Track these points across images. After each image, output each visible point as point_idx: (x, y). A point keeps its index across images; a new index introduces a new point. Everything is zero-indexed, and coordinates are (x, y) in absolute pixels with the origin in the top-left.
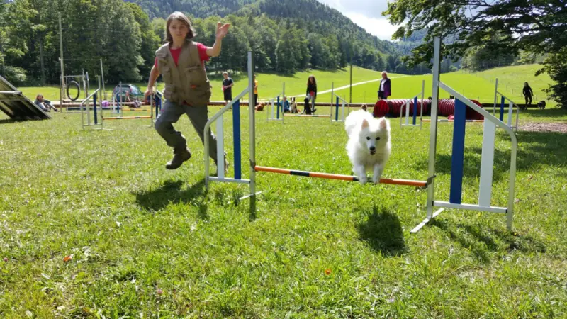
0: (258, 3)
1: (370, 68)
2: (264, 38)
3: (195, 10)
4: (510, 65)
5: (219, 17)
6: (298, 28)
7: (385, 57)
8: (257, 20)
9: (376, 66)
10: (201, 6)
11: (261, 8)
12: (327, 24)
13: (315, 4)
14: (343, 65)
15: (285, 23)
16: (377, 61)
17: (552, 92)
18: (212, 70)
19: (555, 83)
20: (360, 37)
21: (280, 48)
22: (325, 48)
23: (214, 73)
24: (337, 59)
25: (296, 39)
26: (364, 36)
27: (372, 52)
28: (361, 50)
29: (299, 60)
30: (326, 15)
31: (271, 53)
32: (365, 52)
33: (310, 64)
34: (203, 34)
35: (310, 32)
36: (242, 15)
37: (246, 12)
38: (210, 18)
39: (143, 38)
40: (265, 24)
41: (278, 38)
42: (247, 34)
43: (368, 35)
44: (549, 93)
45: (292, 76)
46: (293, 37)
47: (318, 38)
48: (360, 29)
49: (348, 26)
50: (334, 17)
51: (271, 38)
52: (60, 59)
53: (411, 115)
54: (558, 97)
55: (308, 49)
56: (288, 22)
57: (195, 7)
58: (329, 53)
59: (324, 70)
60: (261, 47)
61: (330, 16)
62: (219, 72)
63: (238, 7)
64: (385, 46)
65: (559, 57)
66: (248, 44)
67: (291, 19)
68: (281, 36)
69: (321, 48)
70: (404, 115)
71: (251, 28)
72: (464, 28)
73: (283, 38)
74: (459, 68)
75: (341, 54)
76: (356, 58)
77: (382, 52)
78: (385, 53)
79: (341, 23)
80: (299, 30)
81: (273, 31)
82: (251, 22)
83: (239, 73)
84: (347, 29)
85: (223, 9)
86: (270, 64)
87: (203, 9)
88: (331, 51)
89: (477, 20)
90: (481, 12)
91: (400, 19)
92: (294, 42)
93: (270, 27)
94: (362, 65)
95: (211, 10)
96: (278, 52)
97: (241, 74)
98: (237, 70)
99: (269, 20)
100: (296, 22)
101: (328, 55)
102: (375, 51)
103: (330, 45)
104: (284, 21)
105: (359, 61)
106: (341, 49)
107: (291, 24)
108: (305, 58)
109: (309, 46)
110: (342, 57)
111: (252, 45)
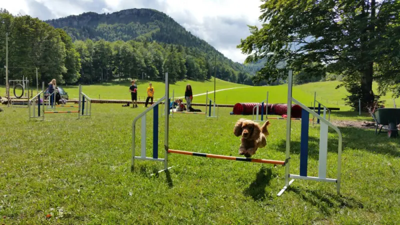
0: (151, 33)
1: (227, 80)
2: (154, 57)
3: (105, 36)
4: (319, 81)
5: (123, 41)
6: (179, 51)
7: (237, 73)
9: (231, 79)
10: (110, 33)
11: (153, 37)
12: (198, 50)
13: (190, 36)
14: (209, 78)
15: (169, 48)
16: (231, 76)
17: (348, 100)
18: (116, 78)
19: (350, 94)
20: (220, 60)
21: (165, 65)
22: (197, 65)
23: (118, 80)
24: (205, 73)
25: (177, 59)
26: (223, 59)
27: (228, 70)
28: (221, 68)
29: (178, 73)
30: (198, 43)
31: (159, 68)
32: (224, 69)
33: (186, 76)
34: (111, 53)
35: (188, 54)
37: (142, 39)
38: (116, 42)
39: (67, 53)
40: (155, 48)
41: (164, 58)
42: (142, 54)
43: (226, 58)
44: (347, 101)
45: (174, 84)
46: (175, 57)
47: (192, 59)
48: (220, 54)
49: (212, 51)
50: (202, 45)
51: (159, 57)
52: (5, 67)
53: (260, 113)
54: (352, 104)
55: (185, 66)
56: (172, 47)
57: (105, 34)
58: (200, 69)
59: (196, 80)
60: (152, 63)
61: (200, 44)
62: (122, 79)
63: (136, 35)
64: (237, 66)
65: (352, 77)
66: (143, 61)
67: (174, 45)
68: (166, 57)
69: (194, 65)
70: (255, 114)
71: (145, 50)
72: (290, 58)
73: (168, 58)
74: (285, 83)
75: (207, 70)
76: (218, 73)
77: (235, 70)
78: (237, 71)
79: (207, 50)
80: (179, 53)
81: (161, 53)
82: (146, 46)
83: (136, 80)
84: (211, 53)
85: (126, 36)
86: (158, 75)
87: (111, 35)
88: (201, 67)
89: (299, 53)
90: (302, 47)
91: (248, 50)
92: (175, 61)
93: (159, 49)
94: (222, 78)
95: (117, 36)
96: (164, 67)
97: (137, 81)
98: (135, 78)
99: (158, 45)
100: (177, 48)
101: (199, 71)
102: (230, 69)
103: (200, 64)
104: (169, 47)
105: (220, 75)
106: (207, 66)
107: (174, 48)
108: (183, 72)
109: (186, 64)
110: (208, 73)
111: (146, 62)
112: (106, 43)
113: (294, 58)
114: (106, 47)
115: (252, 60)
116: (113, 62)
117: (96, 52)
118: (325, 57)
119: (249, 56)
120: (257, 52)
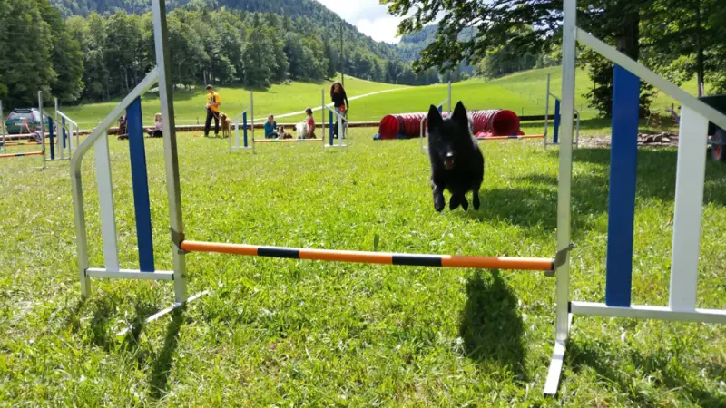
1: (365, 78)
2: (224, 39)
3: (127, 4)
6: (271, 24)
7: (382, 63)
8: (213, 15)
9: (372, 74)
12: (308, 20)
14: (331, 75)
15: (251, 19)
16: (373, 68)
17: (593, 98)
19: (598, 86)
20: (351, 38)
21: (247, 51)
22: (307, 52)
24: (324, 67)
25: (267, 41)
26: (356, 36)
27: (366, 57)
28: (352, 55)
29: (273, 69)
30: (306, 8)
31: (234, 60)
32: (358, 57)
33: (288, 74)
34: (140, 36)
35: (288, 30)
36: (193, 9)
37: (199, 5)
39: (54, 43)
40: (223, 20)
41: (243, 38)
42: (200, 34)
43: (360, 35)
44: (590, 99)
45: (264, 90)
46: (263, 38)
47: (298, 39)
48: (350, 27)
49: (335, 22)
50: (315, 11)
51: (233, 38)
54: (600, 104)
55: (285, 54)
56: (257, 17)
58: (313, 59)
59: (308, 82)
60: (220, 52)
61: (311, 9)
64: (383, 49)
66: (202, 48)
67: (260, 14)
68: (248, 36)
69: (302, 52)
71: (205, 26)
72: (483, 19)
73: (250, 40)
74: (472, 75)
75: (327, 60)
76: (348, 64)
77: (379, 57)
78: (383, 58)
79: (325, 19)
80: (272, 28)
81: (237, 30)
82: (205, 17)
83: (192, 87)
84: (334, 27)
86: (235, 75)
88: (315, 55)
89: (500, 6)
91: (402, 7)
92: (264, 45)
93: (233, 24)
94: (356, 74)
96: (245, 58)
97: (195, 89)
98: (190, 83)
99: (230, 15)
100: (267, 18)
101: (312, 62)
102: (370, 56)
103: (313, 48)
104: (250, 16)
105: (351, 69)
106: (328, 52)
107: (260, 20)
108: (282, 67)
109: (286, 50)
110: (330, 64)
111: (208, 50)
112: (129, 17)
113: (491, 20)
114: (129, 25)
115: (410, 28)
116: (145, 54)
117: (111, 37)
118: (548, 14)
119: (405, 21)
120: (420, 10)
